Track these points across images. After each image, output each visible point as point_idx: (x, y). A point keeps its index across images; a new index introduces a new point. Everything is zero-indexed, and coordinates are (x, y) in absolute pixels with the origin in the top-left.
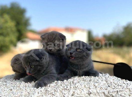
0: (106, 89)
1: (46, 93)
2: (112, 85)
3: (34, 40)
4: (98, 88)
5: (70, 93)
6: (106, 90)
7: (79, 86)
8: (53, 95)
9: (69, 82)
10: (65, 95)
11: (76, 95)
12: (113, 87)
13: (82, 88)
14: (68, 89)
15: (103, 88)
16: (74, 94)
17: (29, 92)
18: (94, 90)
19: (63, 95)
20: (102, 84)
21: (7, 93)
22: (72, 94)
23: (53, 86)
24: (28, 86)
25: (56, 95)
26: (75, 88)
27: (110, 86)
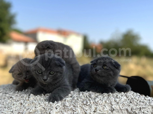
0: (129, 105)
1: (64, 108)
2: (134, 102)
3: (18, 41)
4: (120, 104)
5: (92, 109)
6: (129, 107)
7: (99, 102)
8: (73, 111)
9: (85, 96)
10: (87, 111)
11: (98, 111)
12: (135, 103)
13: (103, 104)
14: (88, 104)
15: (126, 104)
16: (96, 110)
17: (45, 107)
18: (117, 106)
19: (84, 111)
20: (123, 100)
21: (18, 108)
22: (94, 110)
23: (69, 100)
24: (39, 99)
25: (77, 111)
26: (95, 104)
27: (132, 102)
